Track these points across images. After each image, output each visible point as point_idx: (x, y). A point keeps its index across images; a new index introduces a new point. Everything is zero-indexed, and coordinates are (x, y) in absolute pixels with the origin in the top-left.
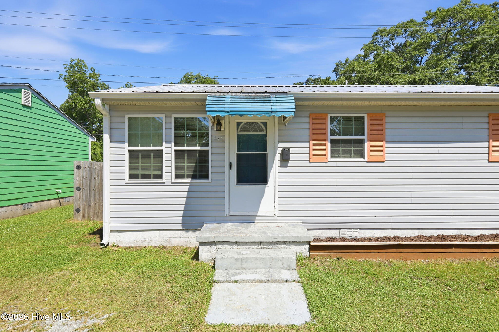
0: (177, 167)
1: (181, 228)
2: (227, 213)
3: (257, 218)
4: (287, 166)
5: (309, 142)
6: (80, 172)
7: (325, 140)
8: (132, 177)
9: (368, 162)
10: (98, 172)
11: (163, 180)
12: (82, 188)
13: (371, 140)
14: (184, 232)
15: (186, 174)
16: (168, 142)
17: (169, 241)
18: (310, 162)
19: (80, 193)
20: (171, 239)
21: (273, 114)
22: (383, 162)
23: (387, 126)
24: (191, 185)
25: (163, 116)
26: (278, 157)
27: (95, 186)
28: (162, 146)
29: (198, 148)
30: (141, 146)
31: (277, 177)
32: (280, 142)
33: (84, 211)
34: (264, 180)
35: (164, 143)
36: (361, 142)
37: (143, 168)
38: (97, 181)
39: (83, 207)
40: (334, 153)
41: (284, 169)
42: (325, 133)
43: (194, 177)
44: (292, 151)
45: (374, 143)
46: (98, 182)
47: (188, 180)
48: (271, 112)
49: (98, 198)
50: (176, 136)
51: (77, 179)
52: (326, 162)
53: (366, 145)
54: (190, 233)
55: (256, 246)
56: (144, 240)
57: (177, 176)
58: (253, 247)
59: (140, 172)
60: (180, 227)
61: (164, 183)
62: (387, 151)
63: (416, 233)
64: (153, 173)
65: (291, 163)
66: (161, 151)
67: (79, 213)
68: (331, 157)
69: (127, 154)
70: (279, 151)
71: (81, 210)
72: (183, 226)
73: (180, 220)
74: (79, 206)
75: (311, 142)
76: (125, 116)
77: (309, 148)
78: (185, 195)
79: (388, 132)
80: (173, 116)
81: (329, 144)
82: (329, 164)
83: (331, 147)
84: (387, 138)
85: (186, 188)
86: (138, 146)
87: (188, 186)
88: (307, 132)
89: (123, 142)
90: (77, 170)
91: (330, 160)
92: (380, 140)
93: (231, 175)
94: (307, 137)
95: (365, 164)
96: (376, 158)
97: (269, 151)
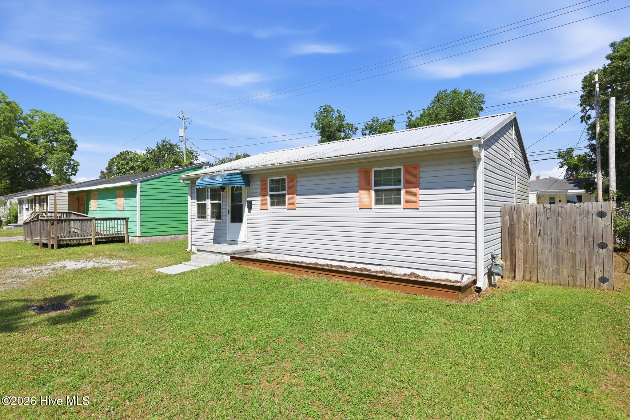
0: (211, 213)
2: (228, 239)
3: (239, 243)
4: (251, 212)
7: (266, 195)
8: (199, 217)
11: (208, 219)
13: (289, 194)
15: (215, 216)
18: (261, 210)
22: (295, 209)
24: (216, 222)
26: (247, 206)
29: (217, 202)
31: (246, 219)
32: (248, 197)
34: (241, 220)
35: (207, 200)
36: (284, 195)
37: (201, 213)
40: (272, 204)
41: (250, 214)
42: (266, 191)
44: (253, 202)
45: (290, 196)
47: (215, 219)
50: (211, 195)
52: (267, 210)
53: (287, 197)
57: (211, 217)
58: (212, 254)
59: (200, 215)
61: (208, 221)
62: (298, 201)
64: (204, 215)
65: (252, 210)
66: (206, 203)
68: (271, 206)
69: (196, 205)
70: (247, 202)
75: (260, 196)
77: (260, 200)
78: (214, 227)
79: (298, 188)
81: (269, 197)
82: (269, 211)
83: (271, 199)
85: (214, 224)
86: (202, 201)
88: (259, 190)
89: (195, 199)
91: (269, 208)
92: (293, 194)
93: (229, 217)
94: (259, 194)
95: (286, 210)
96: (291, 206)
97: (243, 203)
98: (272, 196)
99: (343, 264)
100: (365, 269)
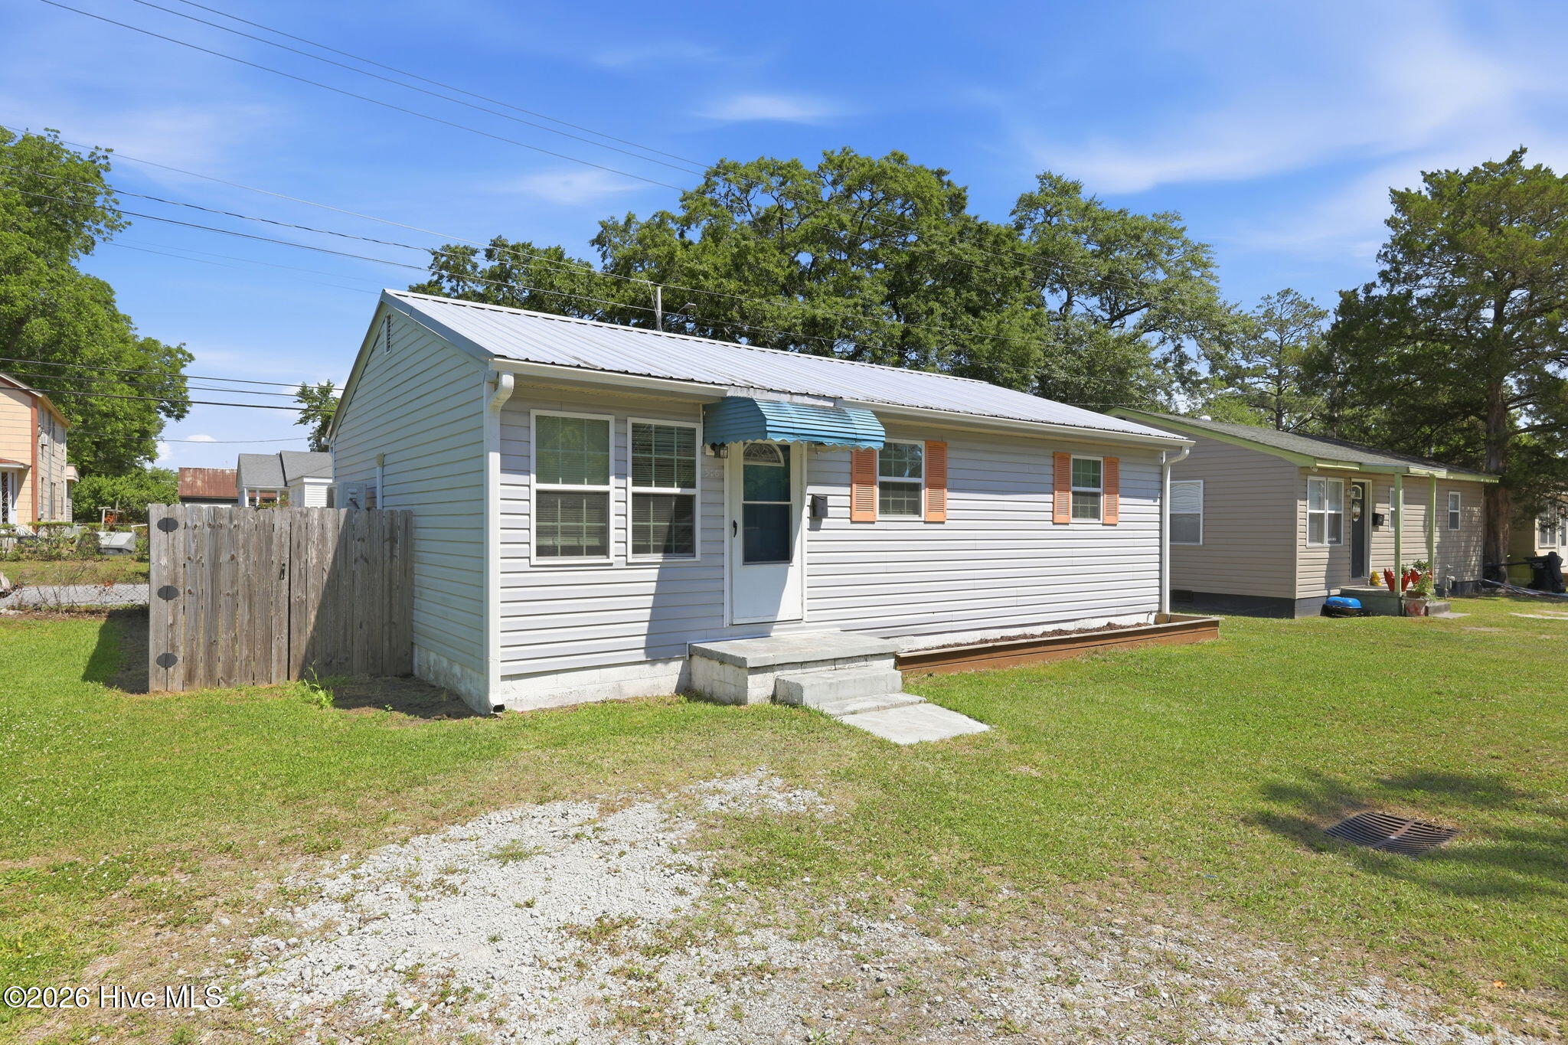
0: (636, 531)
1: (644, 659)
2: (727, 621)
3: (775, 627)
4: (818, 529)
5: (851, 486)
6: (174, 539)
7: (872, 483)
9: (925, 522)
10: (247, 541)
11: (612, 559)
12: (181, 591)
13: (931, 486)
14: (647, 667)
15: (652, 543)
16: (621, 475)
17: (620, 688)
18: (852, 522)
19: (176, 606)
20: (622, 683)
21: (858, 444)
22: (943, 523)
23: (950, 463)
24: (663, 568)
25: (611, 419)
26: (806, 512)
27: (233, 583)
28: (607, 483)
29: (676, 490)
30: (563, 483)
31: (805, 550)
32: (810, 483)
33: (191, 662)
34: (783, 554)
35: (612, 479)
36: (916, 488)
37: (566, 533)
38: (242, 567)
39: (188, 649)
40: (885, 508)
41: (815, 535)
42: (872, 471)
43: (667, 550)
44: (831, 501)
45: (934, 491)
46: (247, 570)
47: (658, 557)
48: (856, 440)
49: (247, 617)
50: (636, 464)
51: (164, 561)
52: (873, 523)
53: (924, 493)
54: (660, 666)
55: (829, 667)
56: (568, 691)
57: (637, 550)
59: (560, 541)
60: (641, 655)
61: (611, 564)
62: (949, 504)
63: (978, 636)
64: (586, 542)
65: (825, 523)
66: (607, 494)
67: (171, 669)
68: (880, 513)
69: (534, 499)
70: (808, 500)
71: (180, 659)
72: (647, 654)
73: (641, 641)
74: (173, 646)
75: (854, 485)
76: (529, 414)
77: (851, 496)
78: (652, 587)
79: (950, 473)
80: (631, 420)
81: (877, 490)
82: (877, 525)
83: (881, 495)
84: (949, 483)
85: (653, 574)
86: (558, 482)
87: (657, 571)
88: (847, 467)
89: (528, 473)
90: (163, 534)
91: (878, 519)
92: (941, 486)
93: (735, 546)
94: (847, 478)
95: (922, 526)
96: (935, 516)
97: (794, 500)
98: (884, 486)
99: (1028, 630)
100: (1060, 632)
